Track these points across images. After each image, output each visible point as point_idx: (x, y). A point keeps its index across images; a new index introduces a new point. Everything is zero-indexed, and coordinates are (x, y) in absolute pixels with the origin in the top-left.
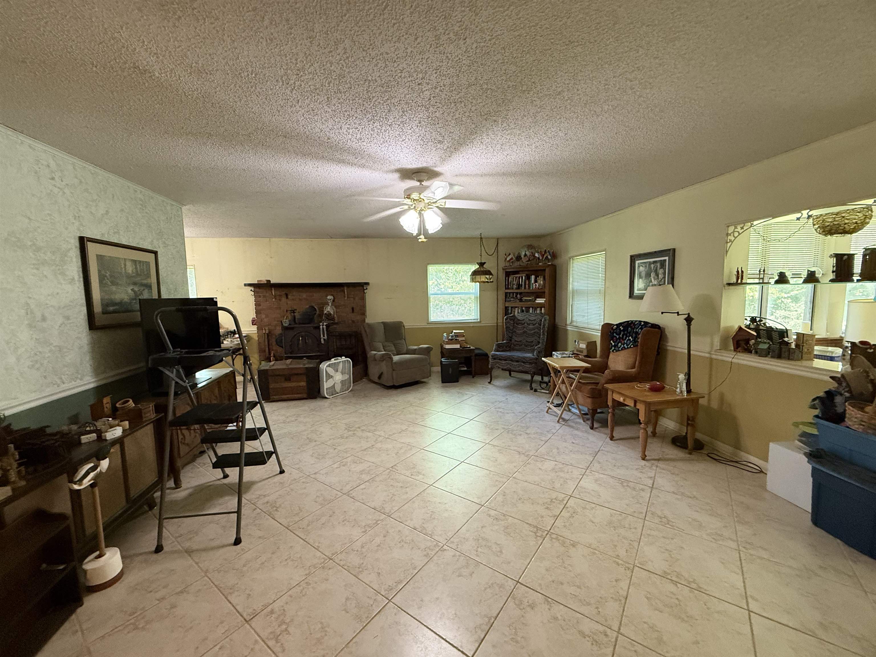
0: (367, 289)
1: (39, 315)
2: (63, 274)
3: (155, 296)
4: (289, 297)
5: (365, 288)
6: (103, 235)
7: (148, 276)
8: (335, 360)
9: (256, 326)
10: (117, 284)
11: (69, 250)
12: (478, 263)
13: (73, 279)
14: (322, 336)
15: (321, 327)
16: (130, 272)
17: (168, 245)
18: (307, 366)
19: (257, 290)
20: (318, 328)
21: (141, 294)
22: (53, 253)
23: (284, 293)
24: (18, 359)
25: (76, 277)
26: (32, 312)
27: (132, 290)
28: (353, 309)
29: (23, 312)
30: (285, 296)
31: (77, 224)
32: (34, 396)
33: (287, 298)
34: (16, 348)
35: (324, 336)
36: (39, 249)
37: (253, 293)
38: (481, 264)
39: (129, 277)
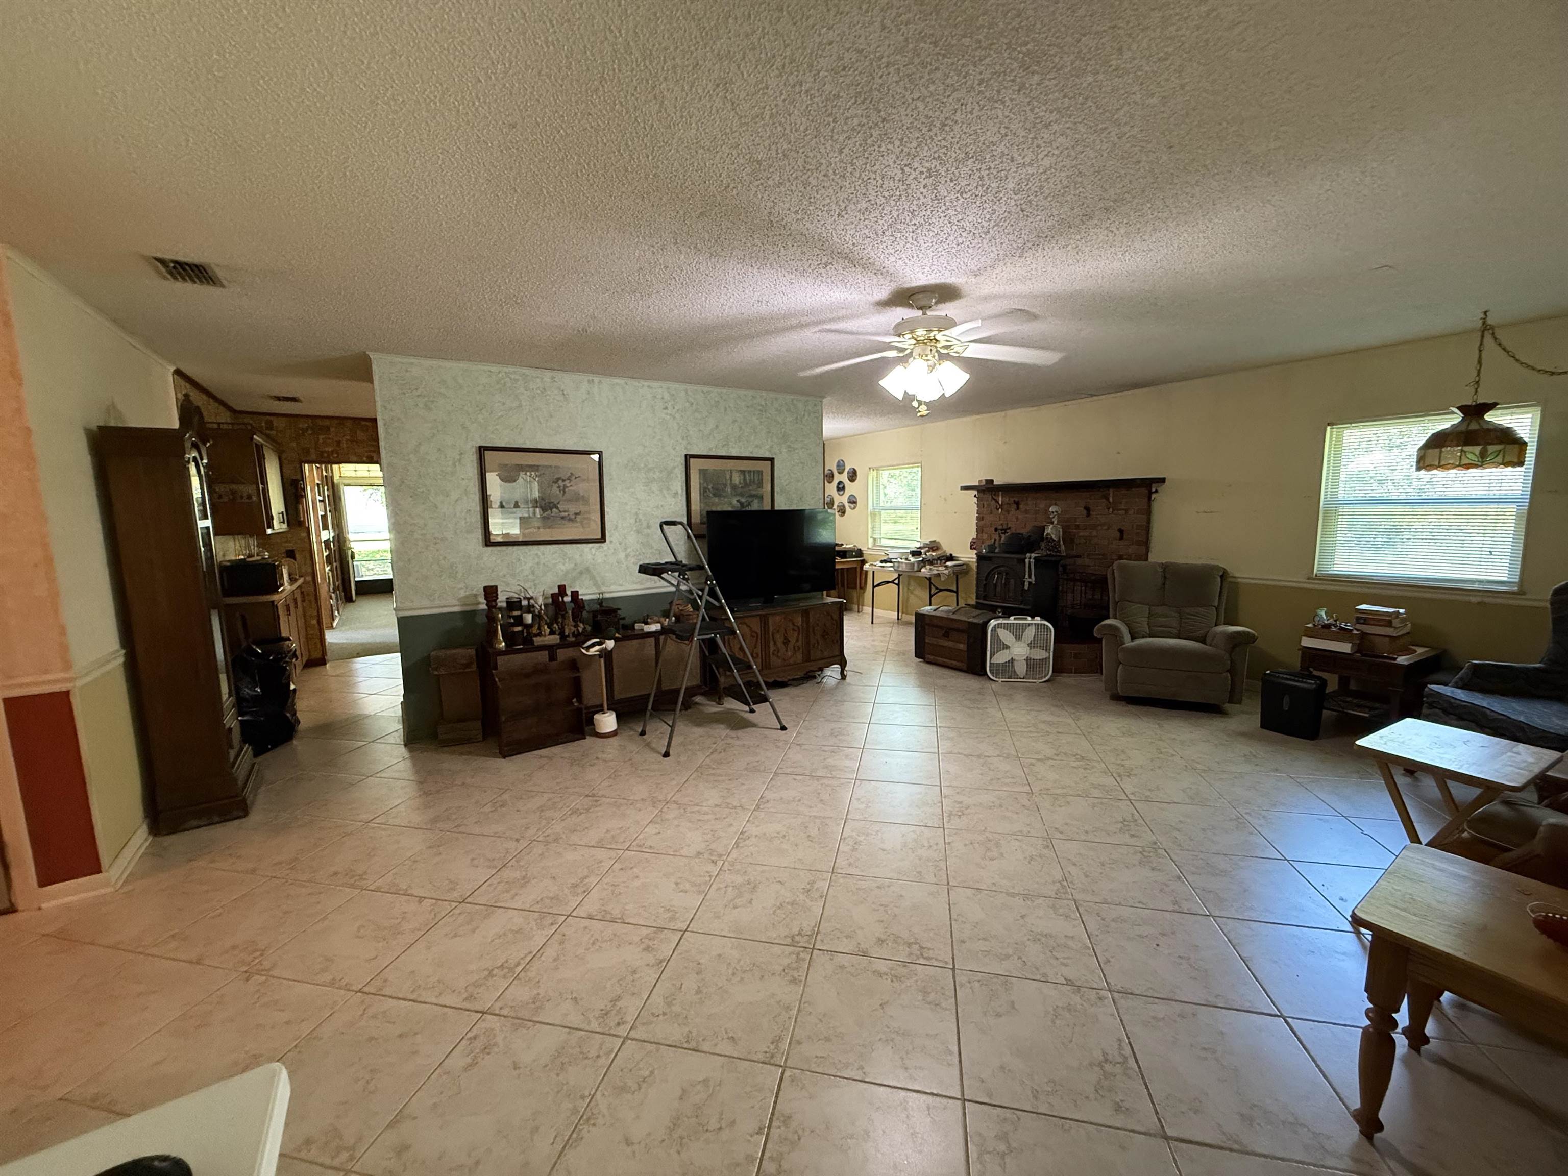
0: (1156, 491)
1: (645, 525)
2: (668, 489)
3: (767, 507)
4: (1021, 506)
5: (1153, 490)
6: (710, 449)
7: (760, 485)
8: (1015, 619)
9: (975, 552)
10: (720, 496)
11: (675, 468)
12: (1460, 408)
13: (676, 493)
14: (1027, 576)
15: (1027, 561)
16: (737, 482)
17: (794, 449)
18: (970, 620)
19: (982, 495)
20: (1023, 561)
21: (749, 504)
22: (661, 471)
23: (1012, 500)
24: (627, 556)
25: (680, 492)
26: (640, 520)
27: (738, 501)
28: (1121, 531)
29: (633, 521)
30: (1015, 506)
31: (685, 442)
32: (636, 586)
33: (1018, 508)
34: (626, 549)
35: (1030, 577)
36: (650, 470)
37: (976, 499)
38: (1475, 411)
39: (734, 487)
